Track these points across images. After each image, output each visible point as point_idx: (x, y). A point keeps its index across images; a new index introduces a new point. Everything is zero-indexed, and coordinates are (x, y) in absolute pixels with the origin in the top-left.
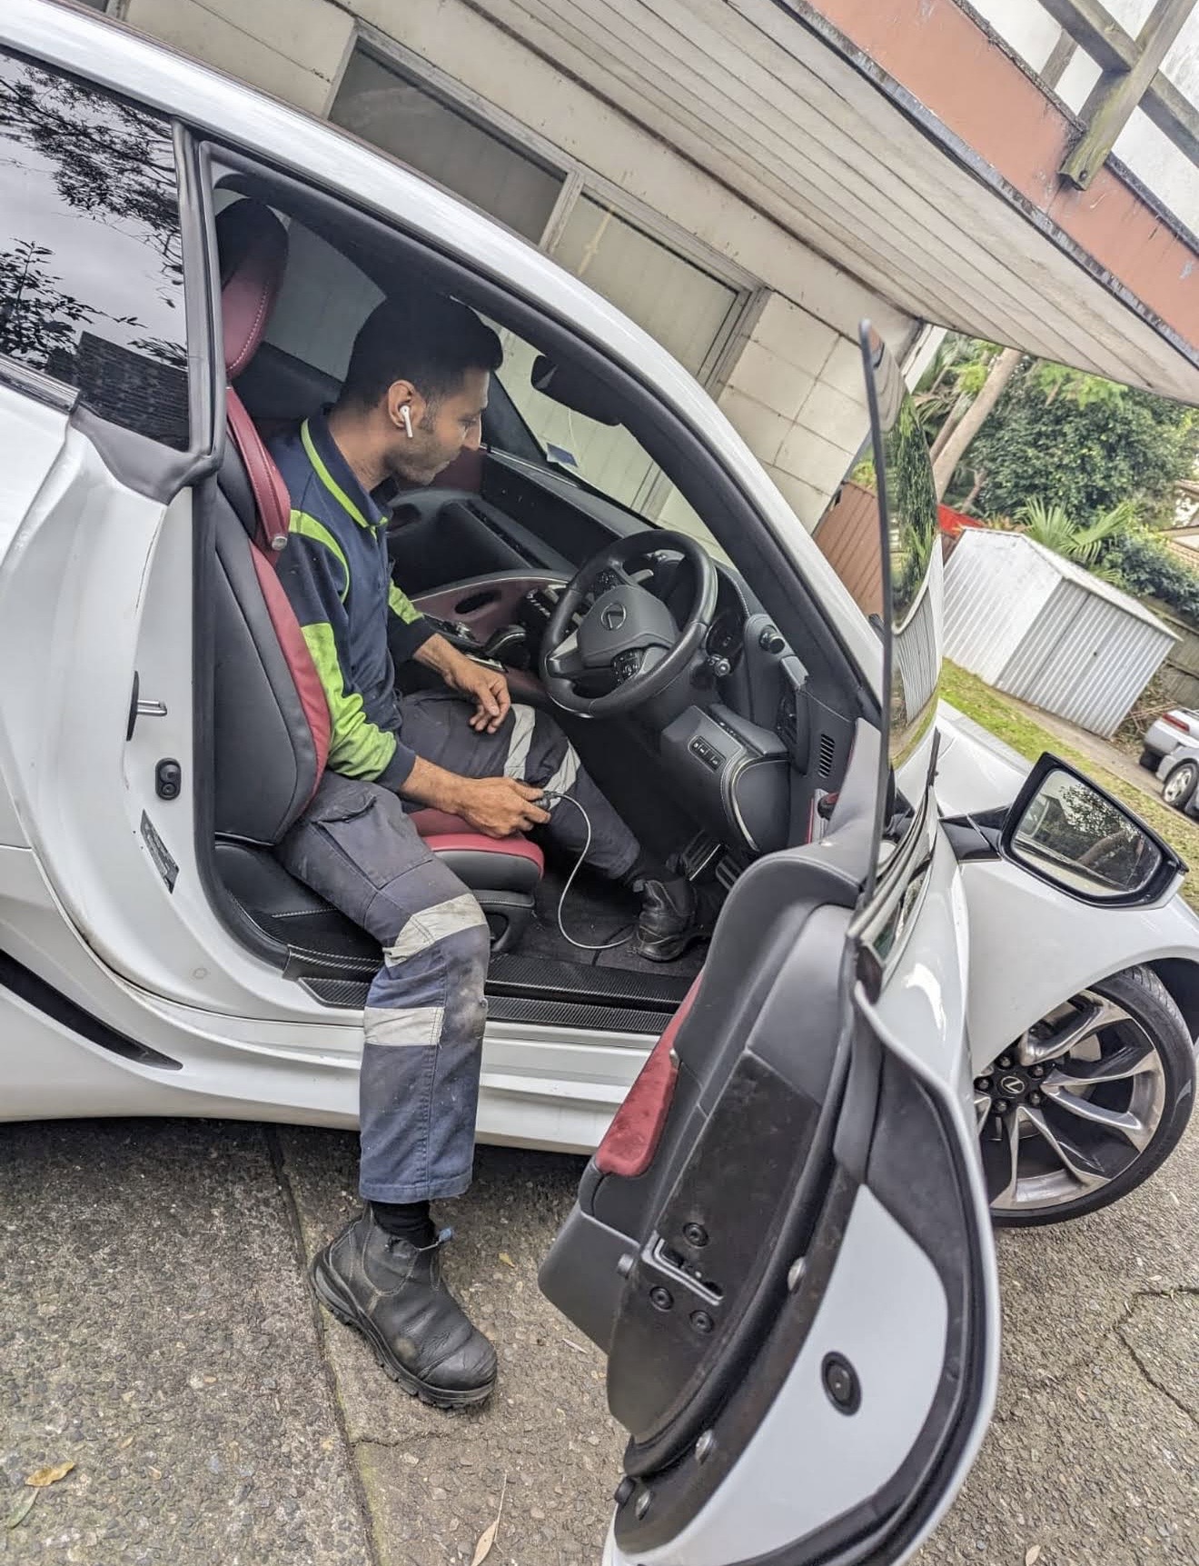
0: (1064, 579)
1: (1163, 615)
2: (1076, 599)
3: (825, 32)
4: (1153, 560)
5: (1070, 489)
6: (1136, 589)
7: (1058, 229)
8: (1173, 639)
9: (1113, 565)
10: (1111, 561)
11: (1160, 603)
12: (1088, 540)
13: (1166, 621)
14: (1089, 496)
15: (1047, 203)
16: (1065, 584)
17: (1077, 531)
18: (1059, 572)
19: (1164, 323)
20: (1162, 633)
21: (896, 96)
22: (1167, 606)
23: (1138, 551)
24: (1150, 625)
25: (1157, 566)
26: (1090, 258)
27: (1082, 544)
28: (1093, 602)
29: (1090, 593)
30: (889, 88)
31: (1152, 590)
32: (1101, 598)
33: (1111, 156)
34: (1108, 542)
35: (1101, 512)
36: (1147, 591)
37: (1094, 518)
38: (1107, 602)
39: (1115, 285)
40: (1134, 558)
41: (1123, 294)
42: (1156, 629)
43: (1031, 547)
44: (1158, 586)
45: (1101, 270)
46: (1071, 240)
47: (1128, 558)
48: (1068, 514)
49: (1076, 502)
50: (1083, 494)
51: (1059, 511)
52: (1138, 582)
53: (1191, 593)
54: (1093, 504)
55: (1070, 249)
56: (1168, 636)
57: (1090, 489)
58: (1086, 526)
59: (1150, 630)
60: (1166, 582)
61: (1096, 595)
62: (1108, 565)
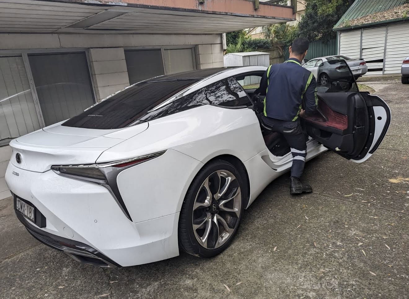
0: (243, 57)
1: (262, 51)
2: (247, 59)
3: (223, 14)
4: (253, 42)
5: (229, 39)
6: (254, 50)
7: (258, 16)
8: (268, 54)
9: (247, 48)
10: (246, 47)
11: (259, 49)
12: (239, 46)
13: (263, 52)
14: (233, 38)
15: (255, 14)
16: (244, 57)
17: (236, 46)
18: (241, 56)
19: (275, 17)
20: (266, 54)
21: (234, 15)
22: (261, 49)
23: (250, 42)
24: (263, 54)
25: (255, 42)
26: (263, 16)
27: (239, 47)
28: (251, 57)
29: (249, 56)
30: (233, 14)
31: (257, 47)
32: (252, 56)
33: (260, 2)
34: (243, 44)
35: (237, 39)
36: (256, 48)
37: (237, 41)
38: (253, 55)
39: (268, 17)
40: (250, 44)
41: (269, 17)
42: (264, 54)
43: (233, 54)
44: (257, 46)
45: (265, 16)
46: (260, 16)
47: (249, 45)
48: (232, 43)
49: (231, 40)
50: (232, 38)
51: (230, 44)
52: (254, 48)
53: (264, 43)
54: (235, 39)
55: (261, 17)
56: (267, 54)
57: (232, 36)
58: (237, 44)
59: (263, 55)
60: (258, 44)
61: (250, 56)
62: (246, 48)
